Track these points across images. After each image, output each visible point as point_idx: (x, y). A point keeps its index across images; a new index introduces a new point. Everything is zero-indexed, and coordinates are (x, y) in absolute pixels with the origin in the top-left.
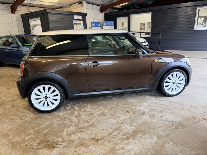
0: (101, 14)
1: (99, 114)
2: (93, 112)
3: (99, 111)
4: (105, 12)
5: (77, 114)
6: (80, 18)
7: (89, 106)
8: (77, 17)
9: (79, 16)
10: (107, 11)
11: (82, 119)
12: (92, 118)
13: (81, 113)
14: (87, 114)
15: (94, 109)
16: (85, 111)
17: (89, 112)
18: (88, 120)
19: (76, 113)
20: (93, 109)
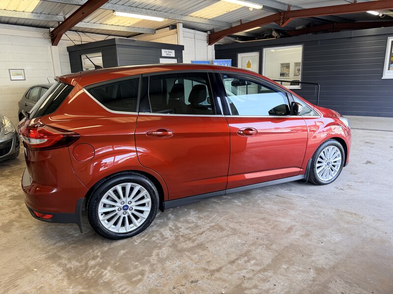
0: (210, 47)
2: (199, 222)
3: (212, 222)
5: (173, 226)
7: (192, 214)
8: (166, 52)
9: (170, 51)
11: (181, 234)
12: (200, 234)
13: (179, 225)
15: (202, 218)
16: (187, 221)
17: (193, 222)
19: (171, 224)
20: (199, 218)
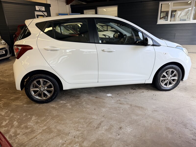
0: (67, 6)
1: (43, 130)
2: (35, 127)
3: (45, 125)
4: (71, 4)
6: (43, 9)
7: (33, 119)
8: (39, 8)
9: (41, 7)
10: (74, 3)
11: (17, 141)
12: (32, 139)
13: (18, 131)
14: (26, 133)
15: (39, 123)
16: (26, 127)
18: (24, 143)
20: (37, 123)
